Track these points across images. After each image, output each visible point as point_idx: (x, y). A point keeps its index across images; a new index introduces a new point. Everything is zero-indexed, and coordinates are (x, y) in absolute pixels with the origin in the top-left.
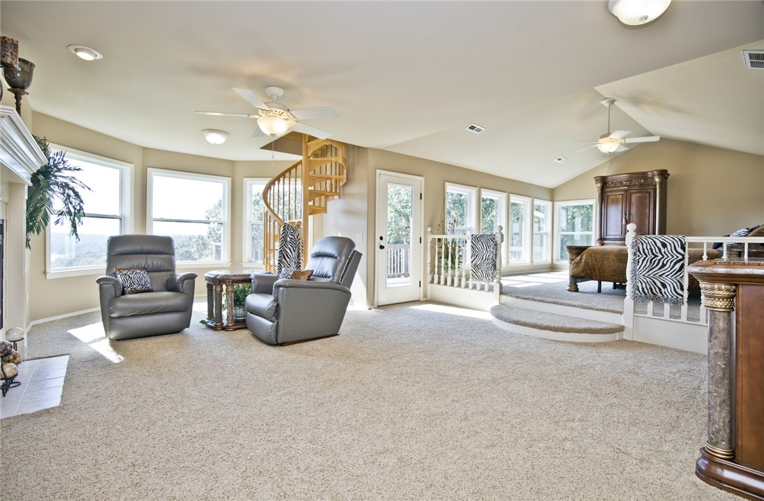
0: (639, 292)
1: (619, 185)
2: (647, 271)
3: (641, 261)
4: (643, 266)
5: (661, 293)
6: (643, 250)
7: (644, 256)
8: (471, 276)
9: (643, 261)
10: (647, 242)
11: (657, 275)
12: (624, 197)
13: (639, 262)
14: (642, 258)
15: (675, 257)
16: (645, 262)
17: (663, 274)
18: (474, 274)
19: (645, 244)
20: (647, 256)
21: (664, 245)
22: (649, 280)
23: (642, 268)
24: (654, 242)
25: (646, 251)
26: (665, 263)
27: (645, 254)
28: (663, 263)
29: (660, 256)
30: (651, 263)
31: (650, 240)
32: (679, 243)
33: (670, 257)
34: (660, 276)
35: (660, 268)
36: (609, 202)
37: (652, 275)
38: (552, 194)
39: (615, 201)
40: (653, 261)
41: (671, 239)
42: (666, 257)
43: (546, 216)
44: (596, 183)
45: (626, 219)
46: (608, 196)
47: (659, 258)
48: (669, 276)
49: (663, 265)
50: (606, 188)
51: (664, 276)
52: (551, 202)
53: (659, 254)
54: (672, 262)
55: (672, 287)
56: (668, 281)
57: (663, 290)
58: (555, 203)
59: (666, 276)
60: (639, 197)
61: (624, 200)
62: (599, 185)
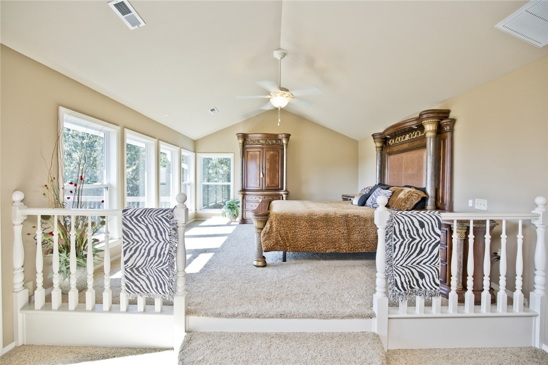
0: (398, 288)
1: (257, 143)
2: (405, 259)
3: (397, 246)
4: (400, 253)
5: (419, 285)
6: (400, 231)
7: (402, 240)
8: (124, 288)
9: (400, 246)
10: (404, 221)
11: (415, 264)
12: (261, 154)
13: (395, 248)
14: (399, 243)
15: (433, 239)
16: (403, 247)
17: (421, 261)
18: (130, 285)
19: (401, 224)
20: (404, 240)
21: (422, 225)
22: (407, 270)
23: (399, 256)
24: (412, 220)
25: (403, 233)
26: (423, 247)
27: (402, 237)
28: (421, 247)
29: (418, 239)
30: (408, 248)
31: (407, 219)
32: (437, 223)
33: (428, 239)
34: (418, 264)
35: (418, 254)
36: (249, 157)
37: (410, 265)
38: (195, 145)
39: (254, 157)
40: (411, 246)
41: (428, 217)
42: (424, 239)
43: (189, 167)
44: (238, 139)
45: (263, 173)
46: (248, 152)
47: (416, 241)
48: (427, 264)
49: (422, 250)
50: (246, 145)
51: (421, 264)
52: (194, 153)
53: (417, 237)
54: (430, 245)
55: (431, 277)
56: (426, 270)
57: (420, 282)
58: (198, 154)
59: (424, 264)
60: (272, 155)
61: (261, 157)
62: (241, 141)
